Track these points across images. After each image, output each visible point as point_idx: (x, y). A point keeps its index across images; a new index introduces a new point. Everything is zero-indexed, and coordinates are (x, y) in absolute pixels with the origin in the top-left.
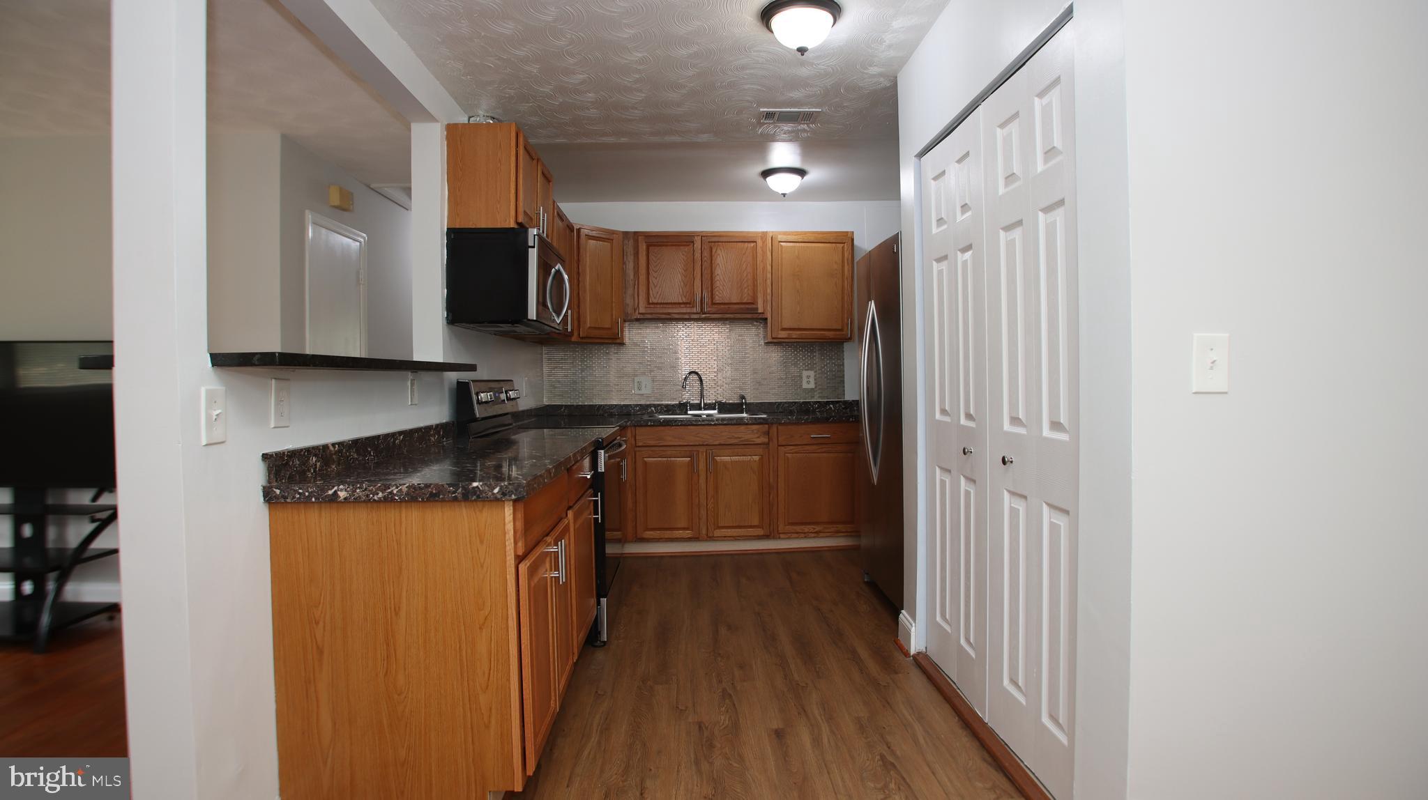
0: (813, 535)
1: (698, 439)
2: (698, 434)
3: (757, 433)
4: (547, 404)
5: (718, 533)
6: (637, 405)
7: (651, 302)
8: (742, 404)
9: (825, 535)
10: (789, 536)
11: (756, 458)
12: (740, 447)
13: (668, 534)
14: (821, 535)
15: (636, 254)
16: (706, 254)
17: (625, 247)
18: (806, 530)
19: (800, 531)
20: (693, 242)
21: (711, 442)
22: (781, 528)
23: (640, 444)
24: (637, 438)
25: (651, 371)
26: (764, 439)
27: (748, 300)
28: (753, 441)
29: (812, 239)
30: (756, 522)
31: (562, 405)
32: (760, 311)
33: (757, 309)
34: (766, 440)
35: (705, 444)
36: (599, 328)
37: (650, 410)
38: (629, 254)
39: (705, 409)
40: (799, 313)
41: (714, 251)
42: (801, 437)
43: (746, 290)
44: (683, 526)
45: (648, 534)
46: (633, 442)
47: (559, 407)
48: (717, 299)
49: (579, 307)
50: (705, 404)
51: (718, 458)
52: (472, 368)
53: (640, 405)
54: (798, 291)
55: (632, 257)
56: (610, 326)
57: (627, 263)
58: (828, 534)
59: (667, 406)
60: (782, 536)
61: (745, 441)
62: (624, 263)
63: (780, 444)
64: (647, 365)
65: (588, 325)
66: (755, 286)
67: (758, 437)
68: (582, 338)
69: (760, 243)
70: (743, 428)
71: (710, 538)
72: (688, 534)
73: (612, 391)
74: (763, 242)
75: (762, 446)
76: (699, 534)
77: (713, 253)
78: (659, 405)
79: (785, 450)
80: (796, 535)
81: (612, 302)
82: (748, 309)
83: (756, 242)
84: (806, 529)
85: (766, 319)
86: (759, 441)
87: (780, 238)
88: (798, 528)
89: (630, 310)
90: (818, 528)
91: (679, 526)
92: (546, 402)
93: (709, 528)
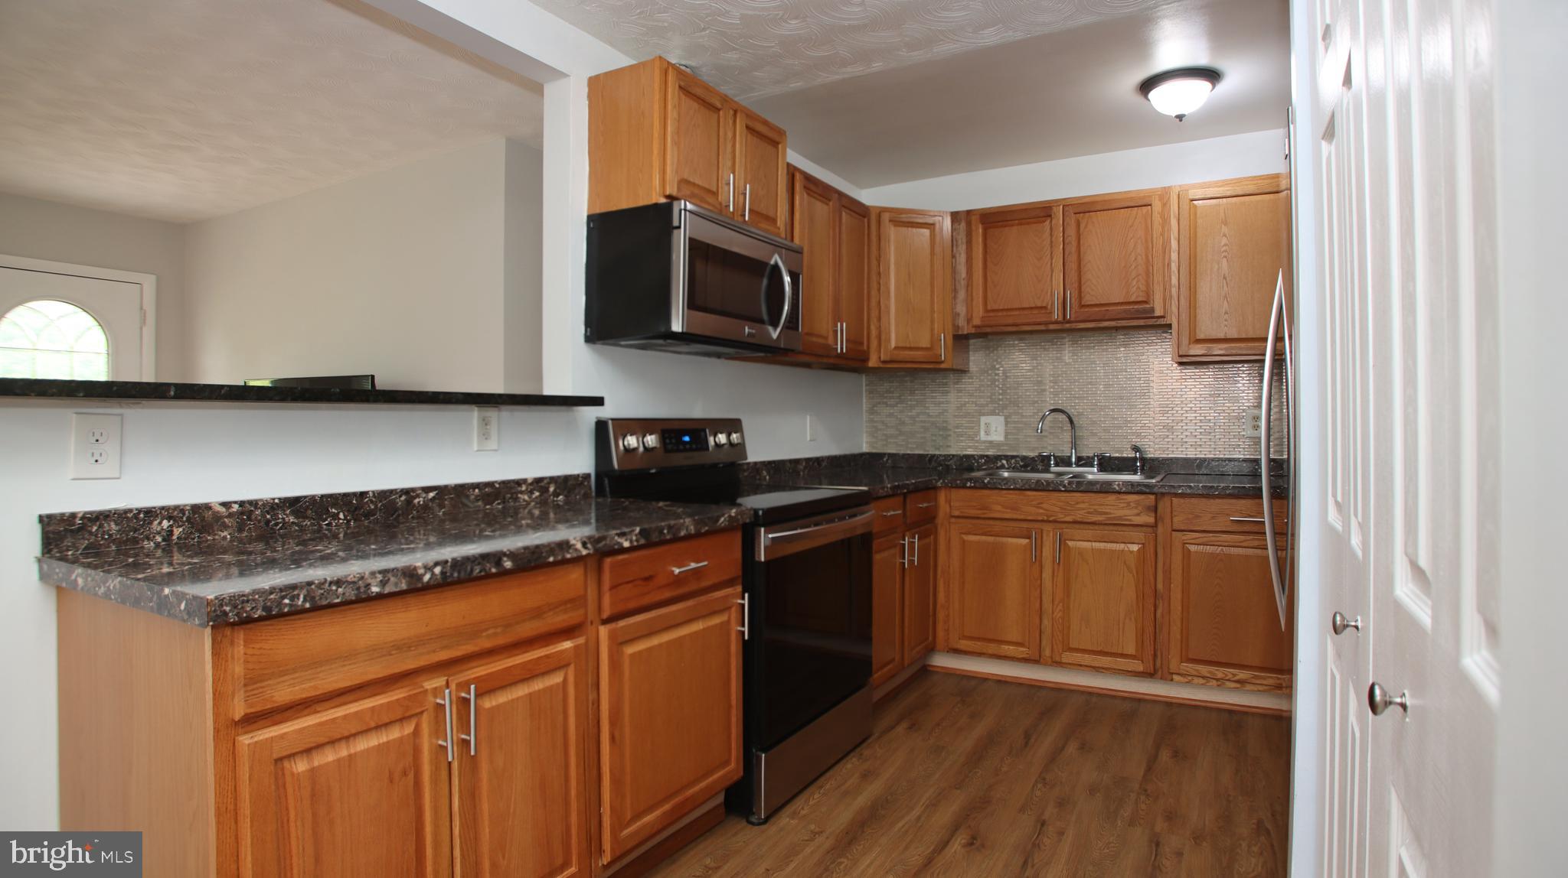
0: (1233, 685)
1: (1041, 511)
2: (1042, 503)
3: (1136, 508)
4: (867, 451)
5: (1067, 657)
6: (982, 457)
7: (989, 308)
8: (1135, 459)
9: (1255, 688)
10: (1189, 679)
11: (1135, 548)
12: (1106, 527)
13: (992, 648)
14: (1249, 687)
15: (969, 243)
16: (1071, 232)
17: (954, 234)
18: (1220, 675)
19: (1208, 675)
20: (1050, 216)
21: (1061, 517)
22: (1173, 667)
23: (956, 513)
24: (952, 504)
25: (1005, 407)
26: (1150, 519)
27: (1137, 297)
28: (1130, 520)
29: (1251, 189)
30: (1131, 649)
31: (885, 454)
32: (1158, 313)
33: (1152, 310)
34: (1151, 520)
35: (1051, 519)
36: (911, 349)
37: (999, 464)
38: (960, 242)
39: (1078, 465)
40: (1226, 313)
41: (1082, 226)
42: (1213, 518)
43: (1134, 282)
44: (1014, 640)
45: (964, 644)
46: (948, 510)
47: (880, 456)
48: (1088, 299)
49: (879, 319)
50: (1079, 459)
51: (1070, 543)
52: (598, 401)
53: (987, 456)
54: (1225, 278)
55: (964, 247)
56: (929, 346)
57: (957, 255)
58: (1261, 688)
59: (1024, 458)
60: (1175, 677)
61: (1114, 518)
62: (953, 256)
63: (1174, 528)
64: (999, 400)
65: (893, 344)
66: (1148, 274)
67: (1138, 515)
68: (884, 362)
69: (1157, 206)
70: (1112, 498)
71: (1058, 664)
72: (1022, 651)
73: (950, 435)
74: (1164, 205)
75: (1144, 529)
76: (1040, 656)
77: (1082, 229)
78: (1013, 457)
79: (1184, 538)
80: (1202, 681)
81: (932, 311)
82: (1137, 311)
83: (1150, 205)
84: (1220, 672)
85: (1169, 326)
86: (1138, 520)
87: (1192, 194)
88: (1204, 669)
89: (962, 322)
90: (1242, 675)
91: (1009, 638)
92: (865, 448)
93: (1055, 647)
